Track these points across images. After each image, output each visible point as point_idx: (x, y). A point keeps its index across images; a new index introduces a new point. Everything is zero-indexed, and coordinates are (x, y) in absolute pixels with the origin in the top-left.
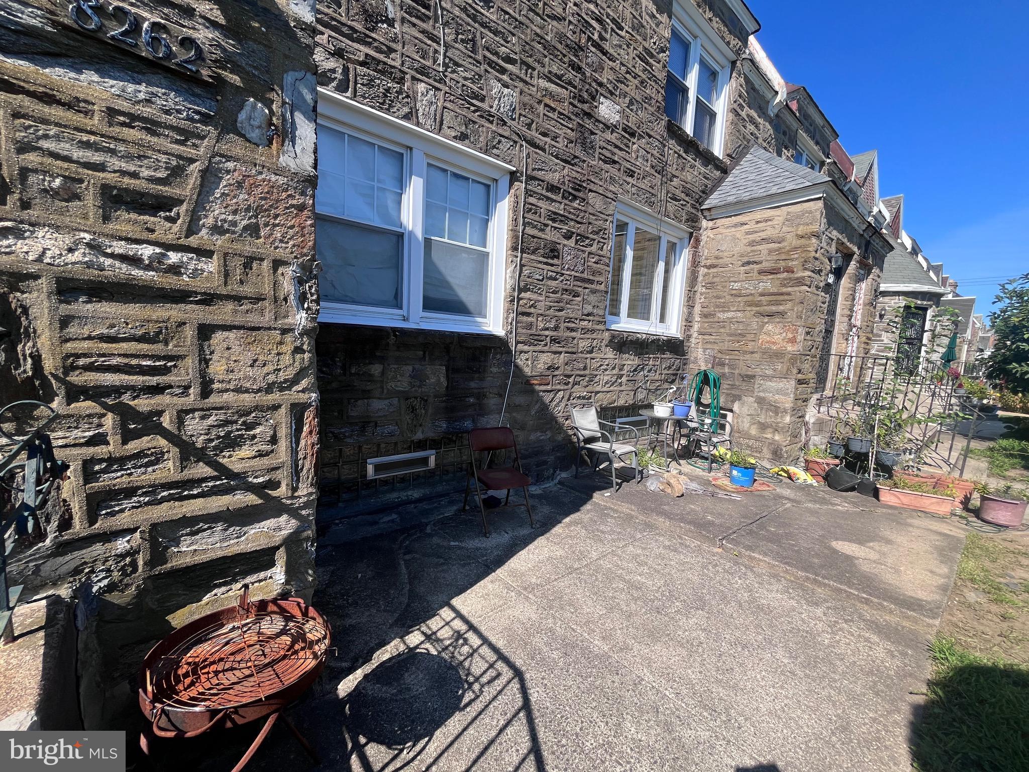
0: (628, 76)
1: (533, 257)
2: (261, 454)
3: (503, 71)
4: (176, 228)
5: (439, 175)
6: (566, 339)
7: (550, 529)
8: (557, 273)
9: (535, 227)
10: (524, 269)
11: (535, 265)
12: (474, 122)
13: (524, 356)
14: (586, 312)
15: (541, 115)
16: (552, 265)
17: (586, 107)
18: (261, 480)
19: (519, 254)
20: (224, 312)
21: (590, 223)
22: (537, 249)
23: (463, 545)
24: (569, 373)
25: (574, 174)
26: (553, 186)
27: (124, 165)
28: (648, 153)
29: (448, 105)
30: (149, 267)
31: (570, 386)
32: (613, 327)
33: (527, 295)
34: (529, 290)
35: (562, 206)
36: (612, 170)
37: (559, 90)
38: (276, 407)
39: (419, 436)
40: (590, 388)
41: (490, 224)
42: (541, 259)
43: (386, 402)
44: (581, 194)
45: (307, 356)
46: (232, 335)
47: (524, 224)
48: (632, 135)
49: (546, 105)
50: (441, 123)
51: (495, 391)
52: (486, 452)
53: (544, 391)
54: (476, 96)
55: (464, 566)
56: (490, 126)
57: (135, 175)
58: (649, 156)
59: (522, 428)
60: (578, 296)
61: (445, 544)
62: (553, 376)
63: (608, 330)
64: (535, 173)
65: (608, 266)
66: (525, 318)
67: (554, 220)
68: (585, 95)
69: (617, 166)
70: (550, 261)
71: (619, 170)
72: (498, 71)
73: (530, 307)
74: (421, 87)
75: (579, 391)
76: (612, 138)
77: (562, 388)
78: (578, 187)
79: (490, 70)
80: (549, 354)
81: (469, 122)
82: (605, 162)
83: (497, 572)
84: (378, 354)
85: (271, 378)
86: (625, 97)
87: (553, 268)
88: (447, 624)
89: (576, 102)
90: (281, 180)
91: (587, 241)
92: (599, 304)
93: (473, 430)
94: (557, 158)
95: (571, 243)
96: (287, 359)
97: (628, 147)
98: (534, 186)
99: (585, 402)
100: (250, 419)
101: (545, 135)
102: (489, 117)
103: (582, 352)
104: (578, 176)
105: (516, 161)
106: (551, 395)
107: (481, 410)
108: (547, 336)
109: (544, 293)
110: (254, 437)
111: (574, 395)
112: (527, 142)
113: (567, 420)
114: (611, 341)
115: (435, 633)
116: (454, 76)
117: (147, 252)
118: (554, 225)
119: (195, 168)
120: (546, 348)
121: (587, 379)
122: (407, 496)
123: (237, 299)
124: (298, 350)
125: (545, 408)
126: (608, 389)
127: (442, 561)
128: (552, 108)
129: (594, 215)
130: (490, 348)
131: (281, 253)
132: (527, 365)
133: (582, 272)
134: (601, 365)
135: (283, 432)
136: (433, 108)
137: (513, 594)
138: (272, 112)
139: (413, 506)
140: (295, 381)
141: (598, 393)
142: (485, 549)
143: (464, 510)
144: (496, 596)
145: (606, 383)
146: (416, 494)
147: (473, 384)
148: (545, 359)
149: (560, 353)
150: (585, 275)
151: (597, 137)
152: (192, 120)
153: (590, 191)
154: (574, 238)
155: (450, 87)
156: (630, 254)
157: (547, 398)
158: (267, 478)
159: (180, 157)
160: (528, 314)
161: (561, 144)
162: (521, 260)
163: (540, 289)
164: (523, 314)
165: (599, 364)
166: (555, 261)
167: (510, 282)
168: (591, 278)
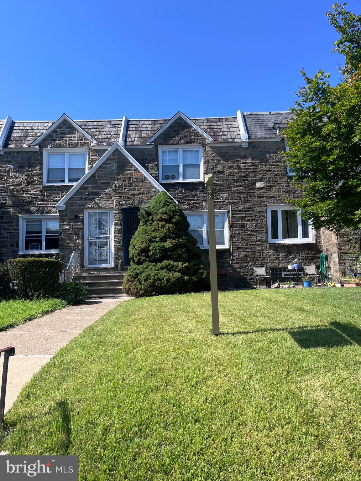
6: (251, 248)
9: (236, 221)
10: (233, 232)
11: (237, 230)
12: (216, 205)
13: (235, 253)
14: (258, 239)
15: (235, 196)
17: (250, 188)
19: (231, 229)
21: (256, 215)
22: (237, 226)
24: (253, 257)
25: (248, 205)
26: (241, 210)
31: (254, 261)
32: (273, 242)
33: (235, 238)
35: (245, 214)
36: (264, 199)
37: (240, 188)
40: (264, 262)
41: (224, 223)
42: (239, 228)
44: (251, 209)
47: (232, 221)
48: (272, 186)
51: (227, 262)
54: (216, 199)
56: (220, 204)
58: (281, 189)
60: (254, 235)
62: (247, 258)
63: (268, 244)
64: (234, 209)
65: (266, 225)
66: (235, 244)
67: (242, 218)
68: (250, 185)
69: (266, 197)
72: (222, 192)
73: (236, 241)
74: (204, 203)
75: (258, 262)
76: (263, 191)
77: (251, 261)
82: (260, 198)
86: (266, 178)
87: (243, 230)
89: (246, 188)
91: (256, 220)
92: (263, 237)
94: (242, 203)
97: (271, 190)
98: (234, 212)
99: (261, 266)
101: (237, 199)
103: (257, 251)
105: (228, 208)
106: (247, 263)
108: (243, 248)
109: (241, 237)
112: (231, 203)
114: (271, 247)
120: (243, 251)
121: (262, 259)
126: (273, 262)
128: (238, 193)
130: (224, 252)
132: (237, 255)
133: (255, 229)
141: (267, 263)
145: (271, 260)
148: (243, 254)
149: (249, 252)
151: (256, 193)
153: (254, 207)
154: (250, 221)
161: (242, 200)
165: (266, 254)
167: (229, 236)
168: (259, 230)
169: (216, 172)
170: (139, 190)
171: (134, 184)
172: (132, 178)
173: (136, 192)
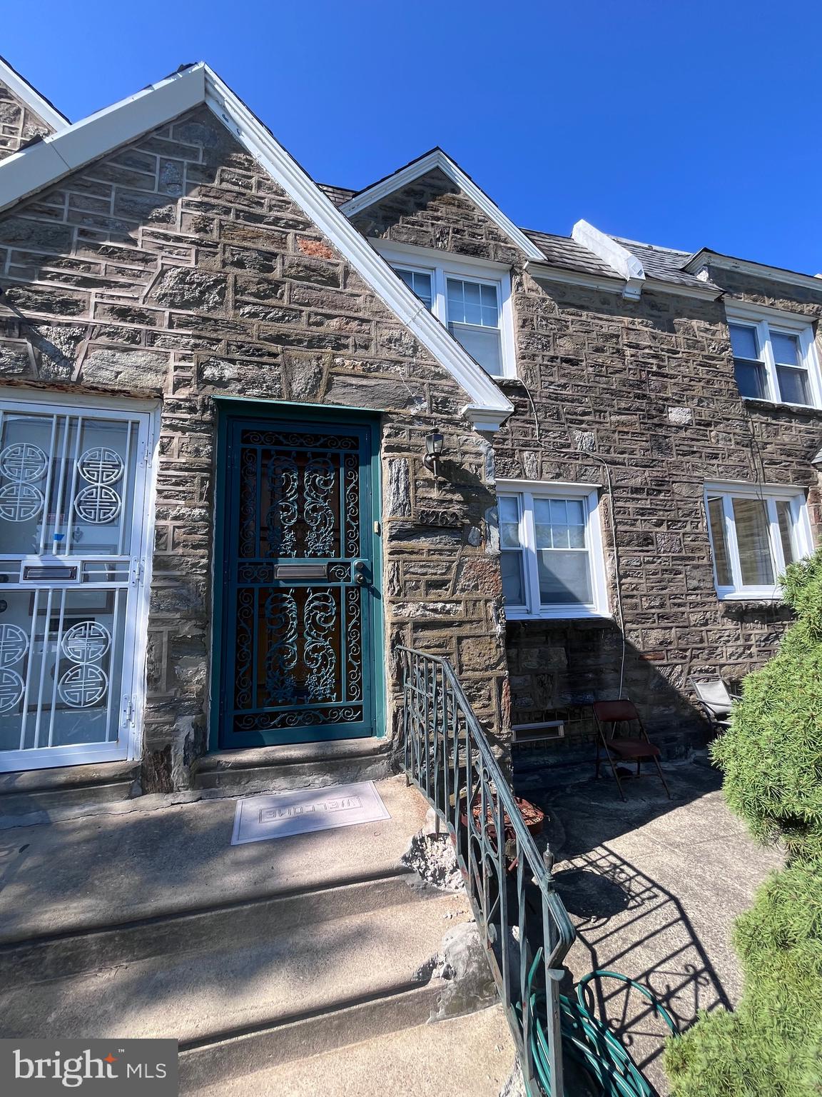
0: (692, 383)
1: (628, 548)
2: (485, 706)
3: (582, 422)
4: (449, 592)
5: (543, 506)
6: (675, 614)
7: (690, 802)
8: (654, 557)
9: (626, 524)
10: (621, 559)
11: (631, 554)
12: (565, 464)
13: (633, 634)
14: (691, 587)
15: (617, 440)
16: (648, 551)
17: (656, 421)
18: (485, 721)
19: (615, 548)
20: (466, 630)
21: (679, 509)
22: (631, 541)
23: (603, 805)
24: (684, 647)
25: (655, 474)
26: (637, 489)
27: (433, 571)
28: (729, 433)
29: (545, 459)
30: (440, 613)
31: (688, 660)
32: (727, 597)
33: (629, 580)
34: (629, 576)
35: (649, 501)
36: (694, 460)
37: (630, 417)
38: (490, 679)
39: (549, 707)
40: (712, 661)
41: (586, 529)
42: (636, 548)
43: (522, 678)
44: (665, 488)
45: (502, 649)
46: (469, 641)
47: (616, 524)
48: (709, 425)
49: (619, 432)
50: (542, 472)
51: (611, 667)
52: (610, 723)
53: (660, 666)
54: (563, 446)
55: (608, 820)
56: (577, 462)
57: (436, 574)
58: (731, 436)
59: (643, 702)
60: (680, 574)
61: (586, 803)
62: (667, 651)
63: (720, 601)
64: (620, 483)
65: (707, 541)
66: (629, 601)
67: (642, 515)
68: (654, 413)
69: (698, 455)
70: (645, 548)
71: (701, 457)
72: (577, 424)
73: (632, 590)
74: (526, 454)
75: (699, 664)
76: (688, 434)
77: (679, 662)
78: (661, 482)
79: (572, 425)
80: (659, 630)
81: (560, 465)
82: (684, 455)
83: (640, 828)
84: (514, 641)
85: (487, 662)
86: (693, 399)
87: (649, 554)
88: (604, 857)
89: (646, 421)
90: (487, 560)
91: (679, 524)
92: (705, 578)
93: (595, 703)
94: (637, 466)
95: (664, 528)
96: (493, 652)
97: (707, 436)
98: (618, 493)
99: (710, 676)
100: (479, 685)
101: (622, 453)
102: (575, 456)
103: (694, 626)
104: (658, 474)
105: (601, 479)
106: (669, 669)
107: (600, 685)
108: (654, 614)
109: (644, 576)
110: (481, 696)
111: (695, 668)
112: (607, 463)
113: (691, 694)
114: (726, 612)
115: (595, 862)
116: (547, 439)
117: (440, 605)
118: (643, 518)
119: (455, 564)
120: (654, 625)
121: (707, 652)
122: (544, 761)
123: (471, 622)
124: (498, 646)
125: (663, 682)
126: (736, 662)
127: (587, 815)
128: (625, 432)
129: (682, 501)
130: (601, 630)
131: (488, 596)
132: (638, 642)
133: (680, 552)
134: (720, 637)
135: (494, 693)
136: (535, 464)
137: (659, 847)
138: (481, 530)
139: (550, 770)
140: (498, 664)
141: (722, 666)
142: (625, 811)
143: (596, 778)
144: (642, 845)
145: (731, 655)
146: (551, 760)
147: (590, 662)
148: (655, 636)
149: (671, 628)
150: (683, 554)
151: (672, 439)
152: (453, 544)
153: (673, 482)
154: (665, 524)
155: (545, 447)
156: (731, 525)
157: (665, 672)
158: (487, 720)
159: (449, 562)
160: (632, 597)
161: (638, 455)
162: (617, 552)
163: (639, 573)
164: (627, 597)
165: (718, 636)
166: (650, 547)
167: (610, 573)
168: (691, 555)
169: (557, 358)
170: (319, 324)
171: (291, 289)
172: (279, 260)
173: (299, 327)
